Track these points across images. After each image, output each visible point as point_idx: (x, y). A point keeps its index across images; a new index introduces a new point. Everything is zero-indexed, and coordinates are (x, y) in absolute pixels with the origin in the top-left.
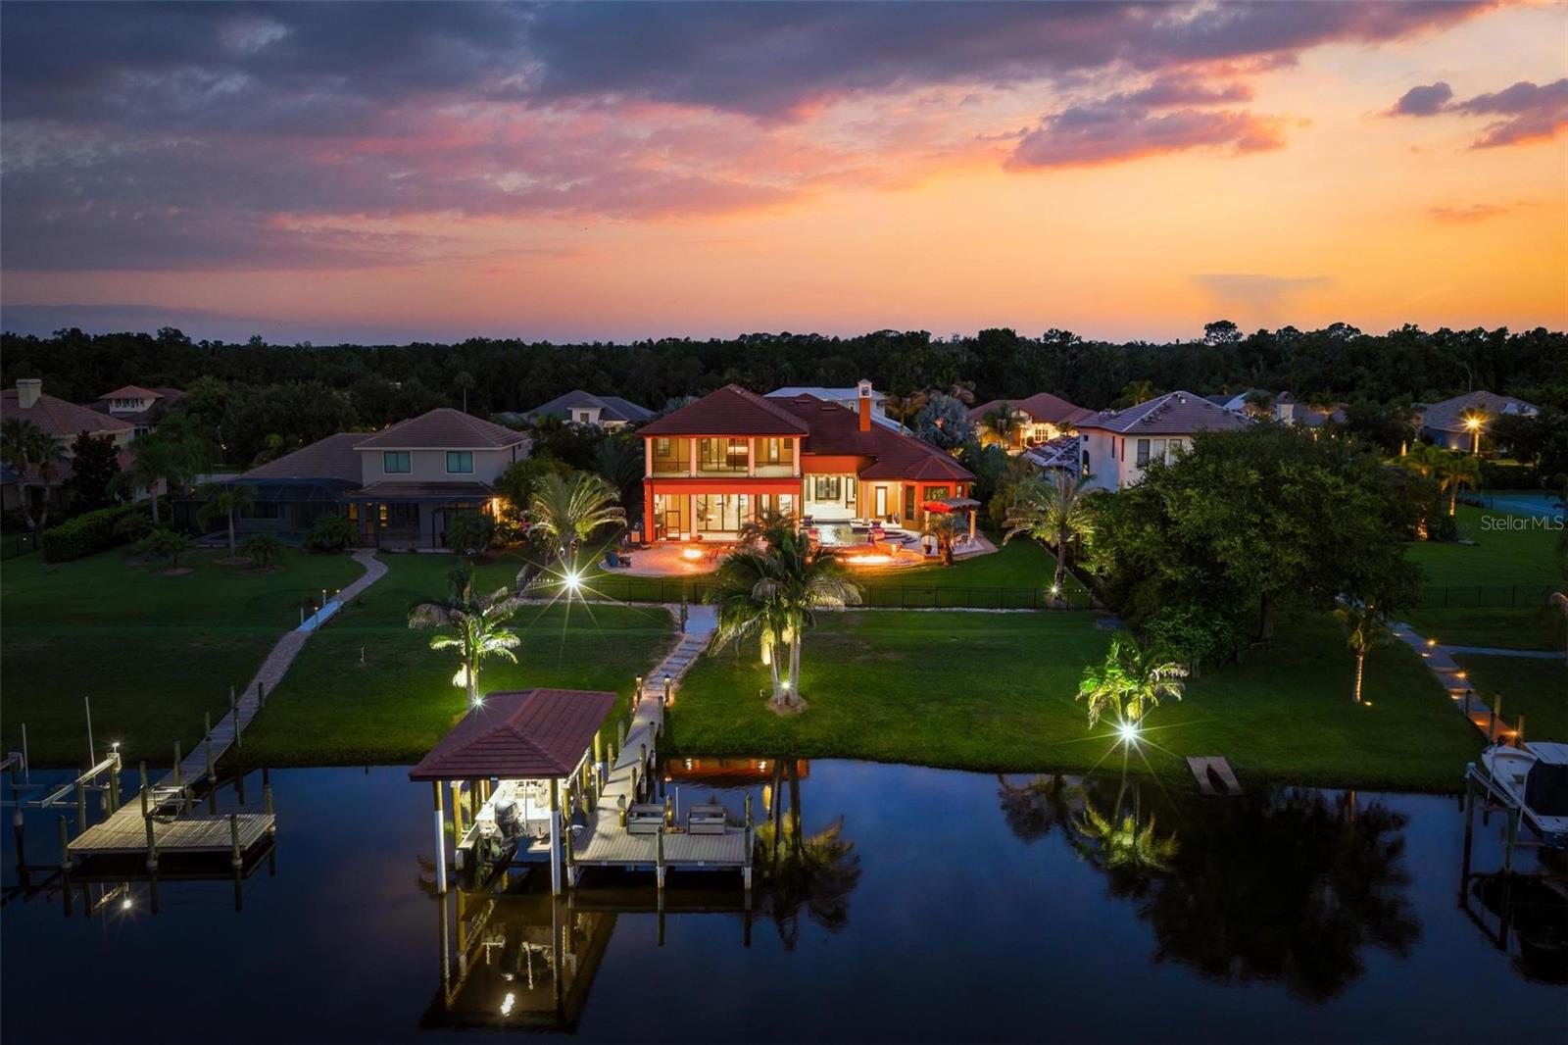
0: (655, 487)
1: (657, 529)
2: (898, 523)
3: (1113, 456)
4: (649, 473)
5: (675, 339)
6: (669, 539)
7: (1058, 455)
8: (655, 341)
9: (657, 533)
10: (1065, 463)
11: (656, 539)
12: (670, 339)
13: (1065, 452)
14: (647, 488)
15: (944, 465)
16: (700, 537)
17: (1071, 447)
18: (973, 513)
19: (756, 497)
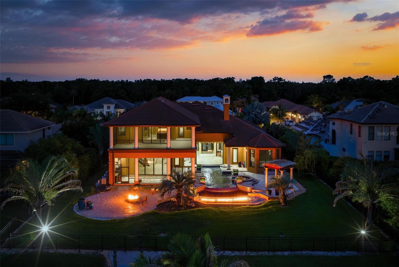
0: (115, 154)
1: (116, 177)
2: (244, 167)
3: (351, 133)
4: (112, 146)
5: (149, 79)
6: (122, 183)
7: (311, 129)
8: (143, 80)
9: (116, 179)
10: (315, 132)
11: (116, 183)
12: (147, 79)
13: (314, 127)
14: (110, 155)
15: (269, 138)
16: (140, 181)
17: (316, 125)
18: (291, 169)
19: (171, 159)
